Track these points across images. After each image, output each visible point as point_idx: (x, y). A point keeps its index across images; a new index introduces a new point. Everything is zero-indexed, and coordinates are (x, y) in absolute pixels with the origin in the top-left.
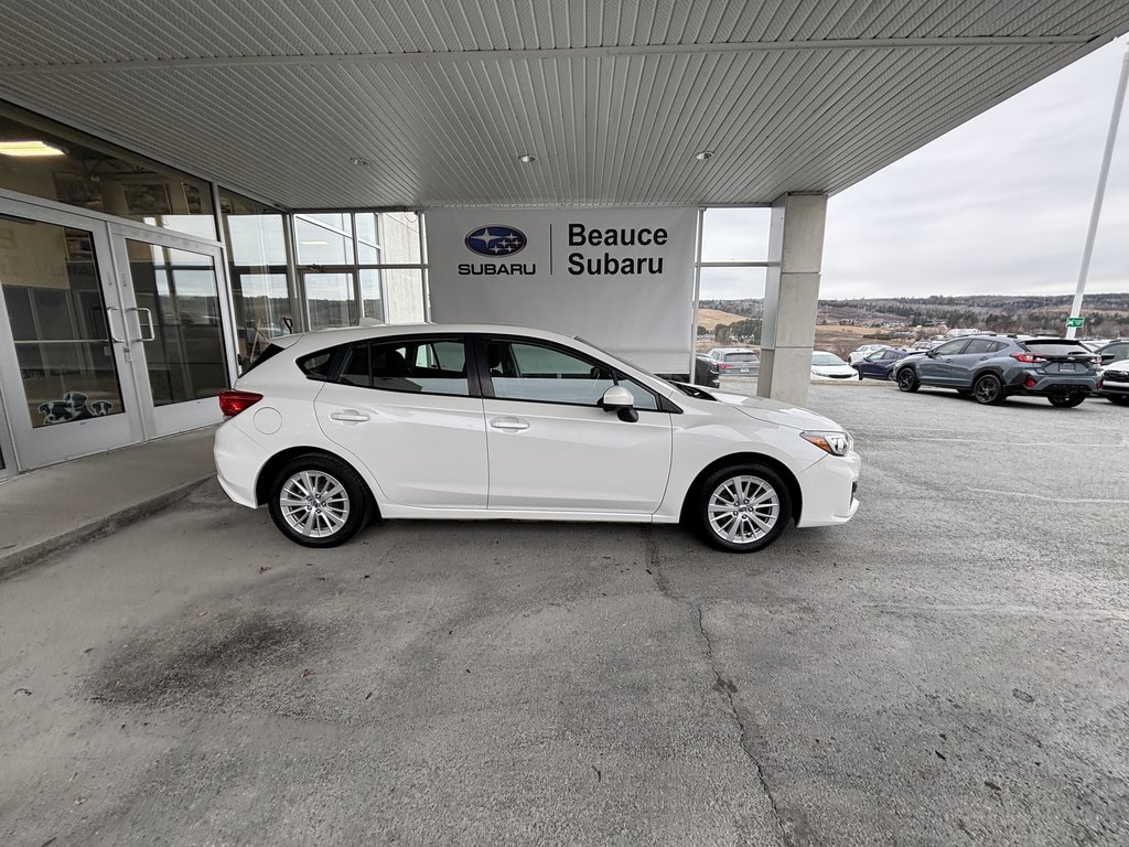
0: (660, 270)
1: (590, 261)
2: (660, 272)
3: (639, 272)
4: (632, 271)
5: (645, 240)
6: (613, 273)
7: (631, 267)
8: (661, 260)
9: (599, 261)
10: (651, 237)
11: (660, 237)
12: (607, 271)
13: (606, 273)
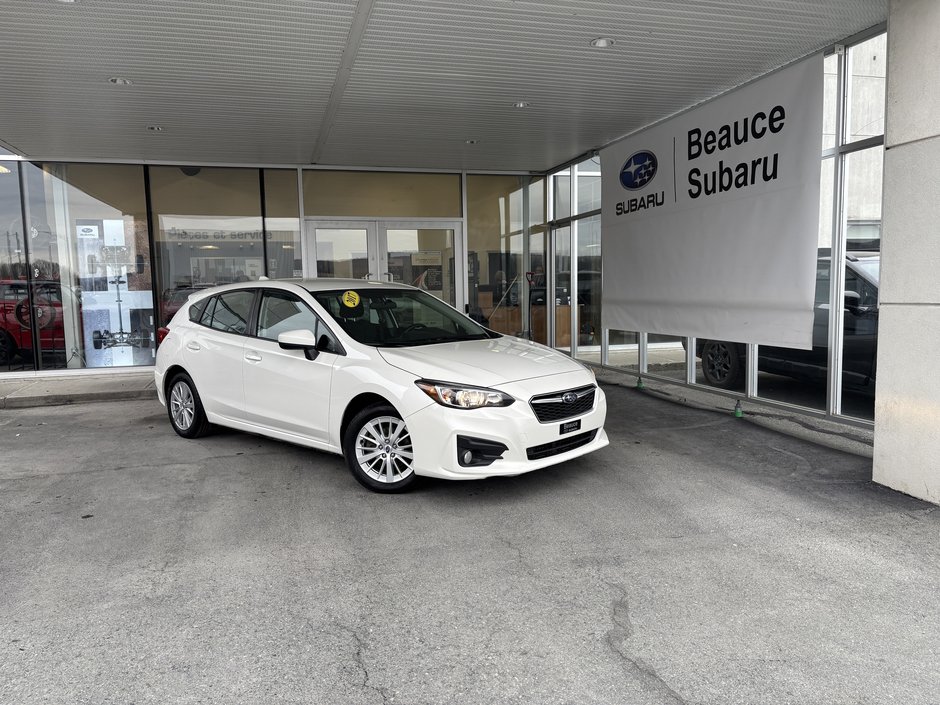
0: (774, 175)
1: (706, 176)
2: (775, 177)
3: (753, 182)
4: (745, 183)
5: (758, 130)
6: (727, 189)
7: (744, 176)
8: (776, 156)
9: (714, 173)
10: (765, 123)
11: (776, 118)
12: (722, 187)
13: (721, 191)
